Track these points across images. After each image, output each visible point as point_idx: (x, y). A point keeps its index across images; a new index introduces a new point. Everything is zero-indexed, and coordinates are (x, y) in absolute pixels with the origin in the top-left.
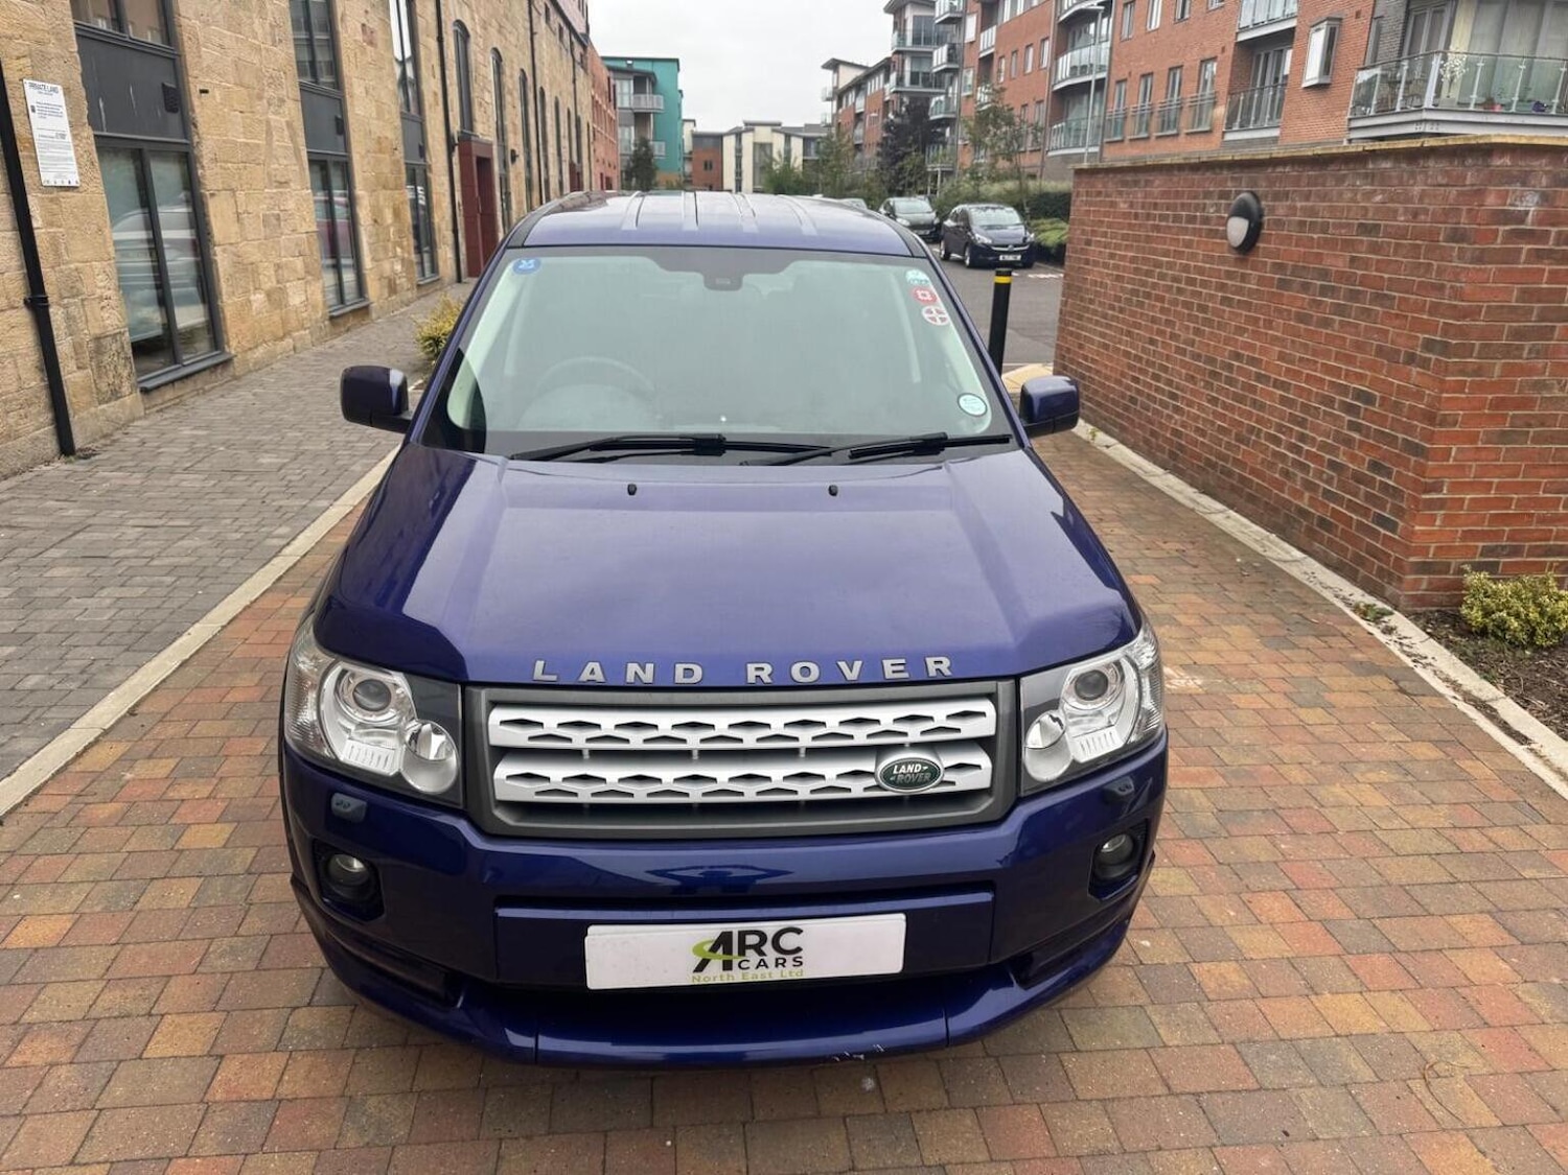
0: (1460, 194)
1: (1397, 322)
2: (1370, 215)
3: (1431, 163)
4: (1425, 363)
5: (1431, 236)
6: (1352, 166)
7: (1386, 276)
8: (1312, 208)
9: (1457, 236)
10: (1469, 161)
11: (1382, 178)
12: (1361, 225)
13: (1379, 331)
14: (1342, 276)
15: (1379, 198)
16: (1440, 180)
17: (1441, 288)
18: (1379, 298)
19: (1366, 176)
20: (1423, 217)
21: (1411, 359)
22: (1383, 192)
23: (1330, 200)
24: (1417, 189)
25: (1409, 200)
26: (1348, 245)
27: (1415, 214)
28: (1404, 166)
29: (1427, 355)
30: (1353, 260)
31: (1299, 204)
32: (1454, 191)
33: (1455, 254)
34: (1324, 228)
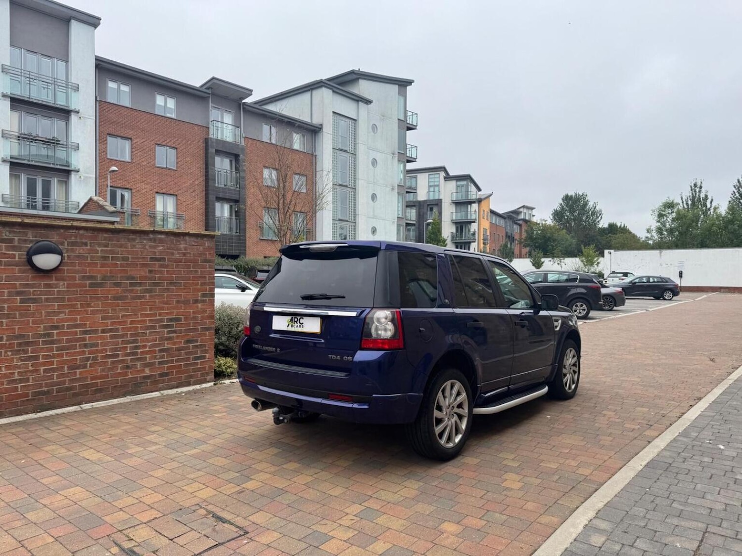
0: (204, 249)
1: (185, 291)
2: (157, 254)
3: (187, 238)
4: (204, 302)
5: (195, 262)
6: (138, 235)
7: (174, 276)
8: (110, 250)
9: (206, 261)
10: (205, 239)
11: (161, 241)
12: (151, 258)
13: (175, 295)
14: (145, 278)
15: (161, 248)
16: (193, 243)
17: (205, 277)
18: (171, 284)
19: (151, 240)
20: (188, 255)
21: (196, 301)
22: (162, 246)
23: (126, 248)
24: (182, 246)
25: (180, 249)
26: (143, 265)
27: (184, 254)
28: (172, 238)
29: (205, 299)
30: (150, 272)
31: (99, 249)
32: (201, 248)
33: (208, 266)
34: (124, 259)
